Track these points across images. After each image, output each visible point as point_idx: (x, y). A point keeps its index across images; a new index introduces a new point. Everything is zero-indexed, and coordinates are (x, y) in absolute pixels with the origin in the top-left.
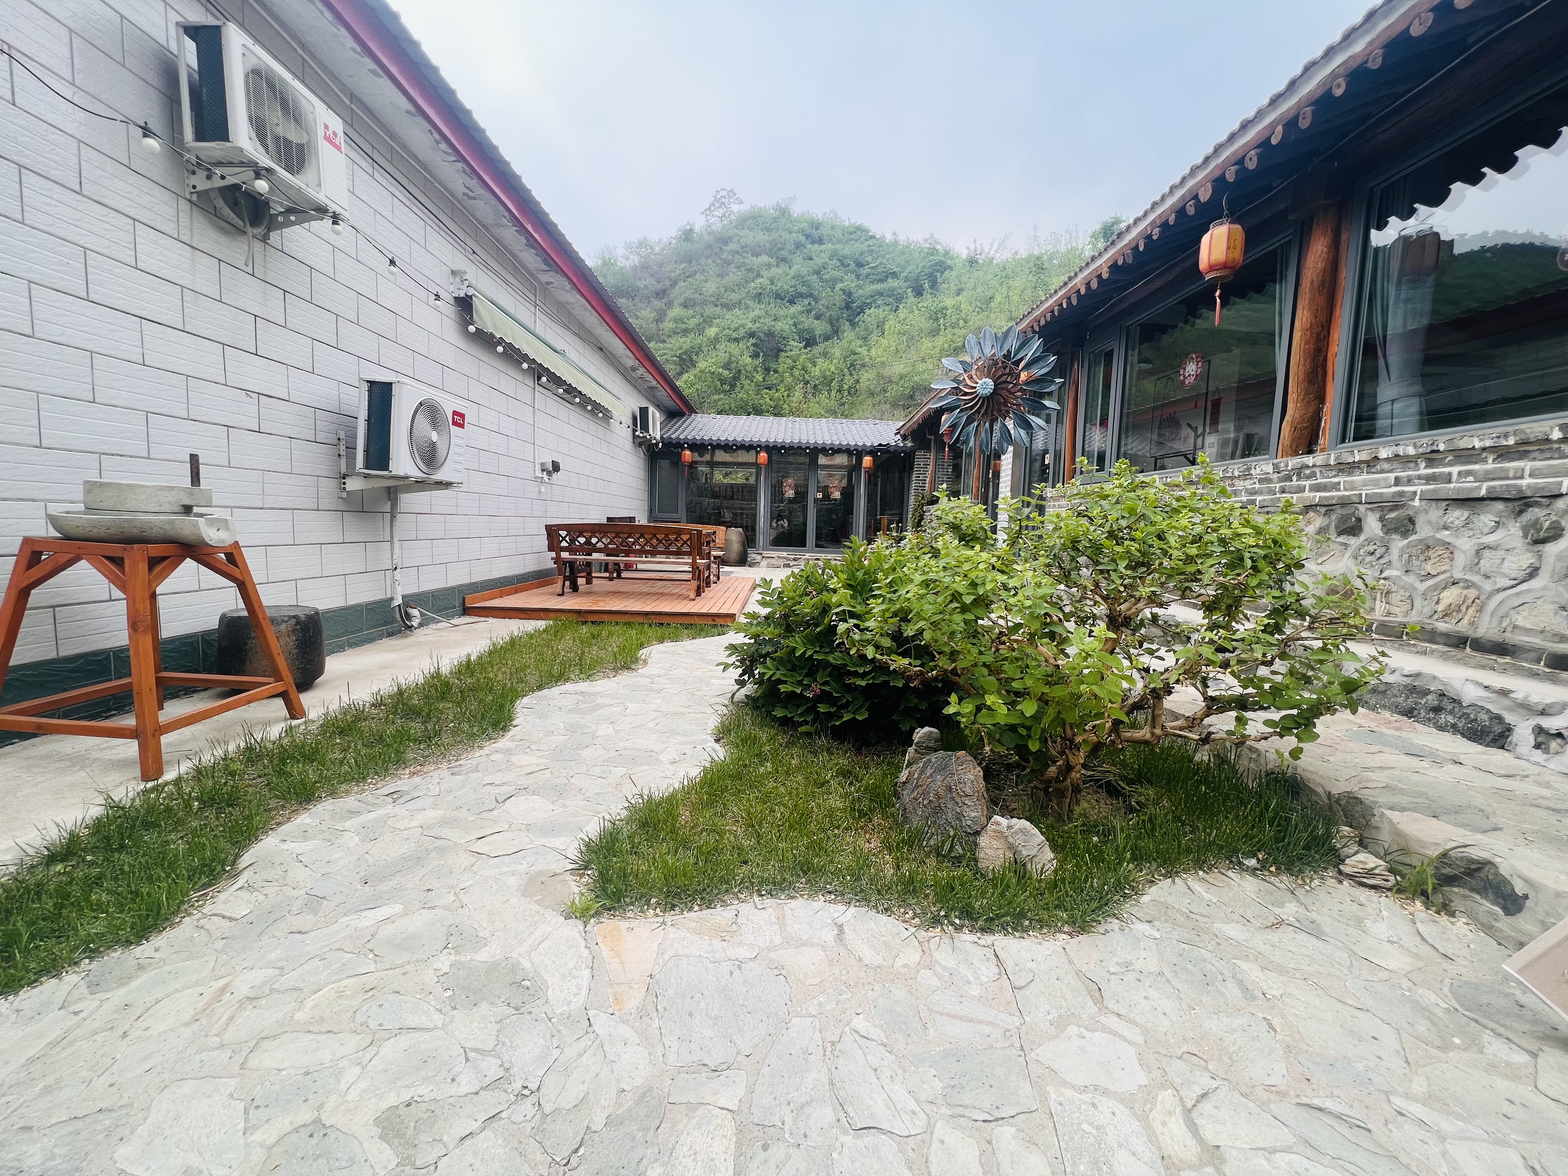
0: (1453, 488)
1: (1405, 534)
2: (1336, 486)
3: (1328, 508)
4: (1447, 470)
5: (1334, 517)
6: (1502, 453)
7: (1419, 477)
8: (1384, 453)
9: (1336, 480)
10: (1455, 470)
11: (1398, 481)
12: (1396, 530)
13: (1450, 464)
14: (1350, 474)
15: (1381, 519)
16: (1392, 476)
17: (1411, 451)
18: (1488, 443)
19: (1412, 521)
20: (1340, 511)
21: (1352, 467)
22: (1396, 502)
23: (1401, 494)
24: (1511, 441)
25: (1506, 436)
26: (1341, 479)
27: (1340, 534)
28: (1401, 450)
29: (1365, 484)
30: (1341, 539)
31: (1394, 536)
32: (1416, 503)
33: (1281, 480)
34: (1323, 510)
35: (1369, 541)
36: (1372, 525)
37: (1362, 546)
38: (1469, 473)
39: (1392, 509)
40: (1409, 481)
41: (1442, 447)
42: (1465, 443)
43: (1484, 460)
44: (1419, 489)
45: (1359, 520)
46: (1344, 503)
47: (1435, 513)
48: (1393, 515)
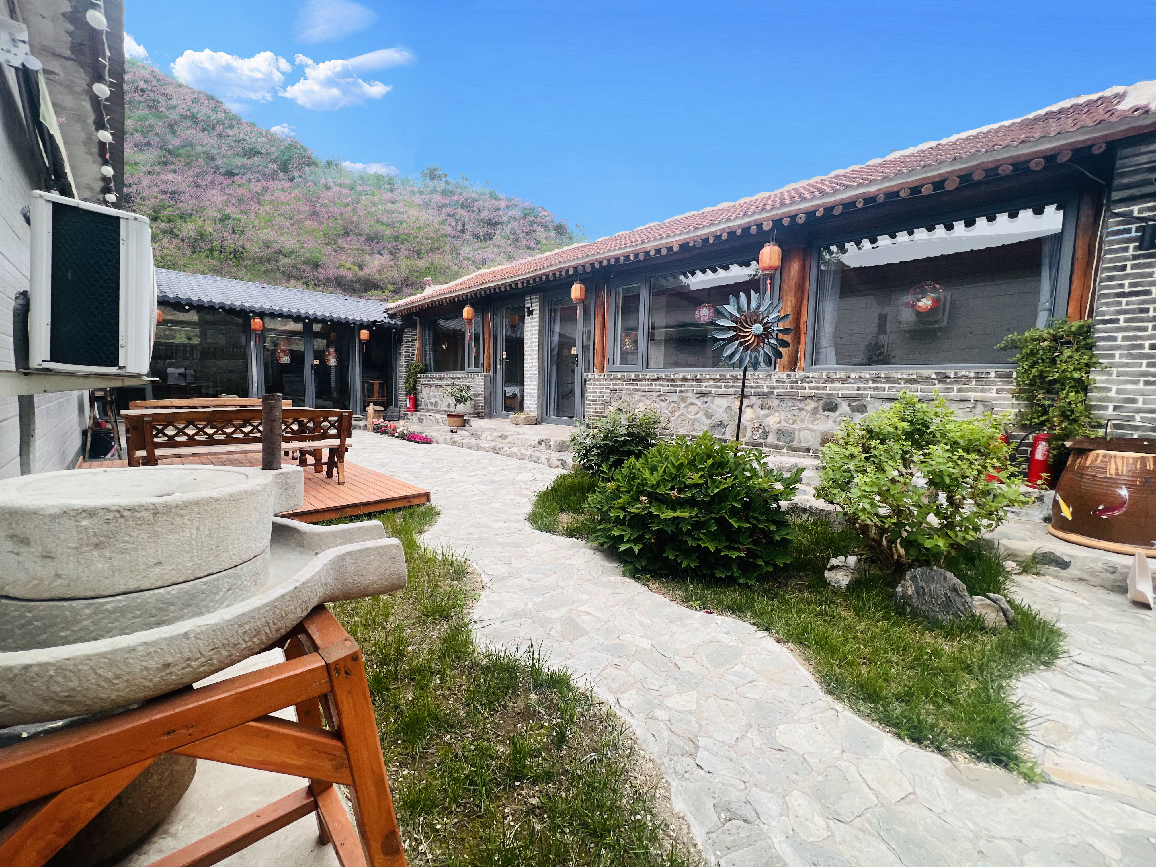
0: (887, 393)
1: (862, 412)
2: (825, 388)
3: (819, 398)
4: (883, 385)
5: (821, 403)
6: (908, 381)
7: (870, 388)
8: (853, 375)
9: (824, 385)
10: (887, 386)
11: (858, 389)
12: (857, 411)
13: (884, 383)
14: (832, 383)
15: (849, 405)
16: (856, 386)
17: (868, 376)
18: (905, 376)
19: (865, 406)
20: (825, 400)
21: (834, 380)
22: (858, 398)
23: (861, 394)
24: (915, 377)
25: (912, 374)
26: (828, 385)
27: (824, 411)
28: (862, 375)
29: (841, 388)
30: (826, 413)
31: (857, 413)
32: (869, 399)
33: (790, 382)
34: (816, 399)
35: (842, 415)
36: (844, 407)
37: (838, 417)
38: (893, 388)
39: (855, 401)
40: (865, 389)
41: (883, 376)
42: (893, 375)
43: (900, 383)
44: (870, 393)
45: (836, 405)
46: (829, 396)
47: (877, 403)
48: (855, 404)
